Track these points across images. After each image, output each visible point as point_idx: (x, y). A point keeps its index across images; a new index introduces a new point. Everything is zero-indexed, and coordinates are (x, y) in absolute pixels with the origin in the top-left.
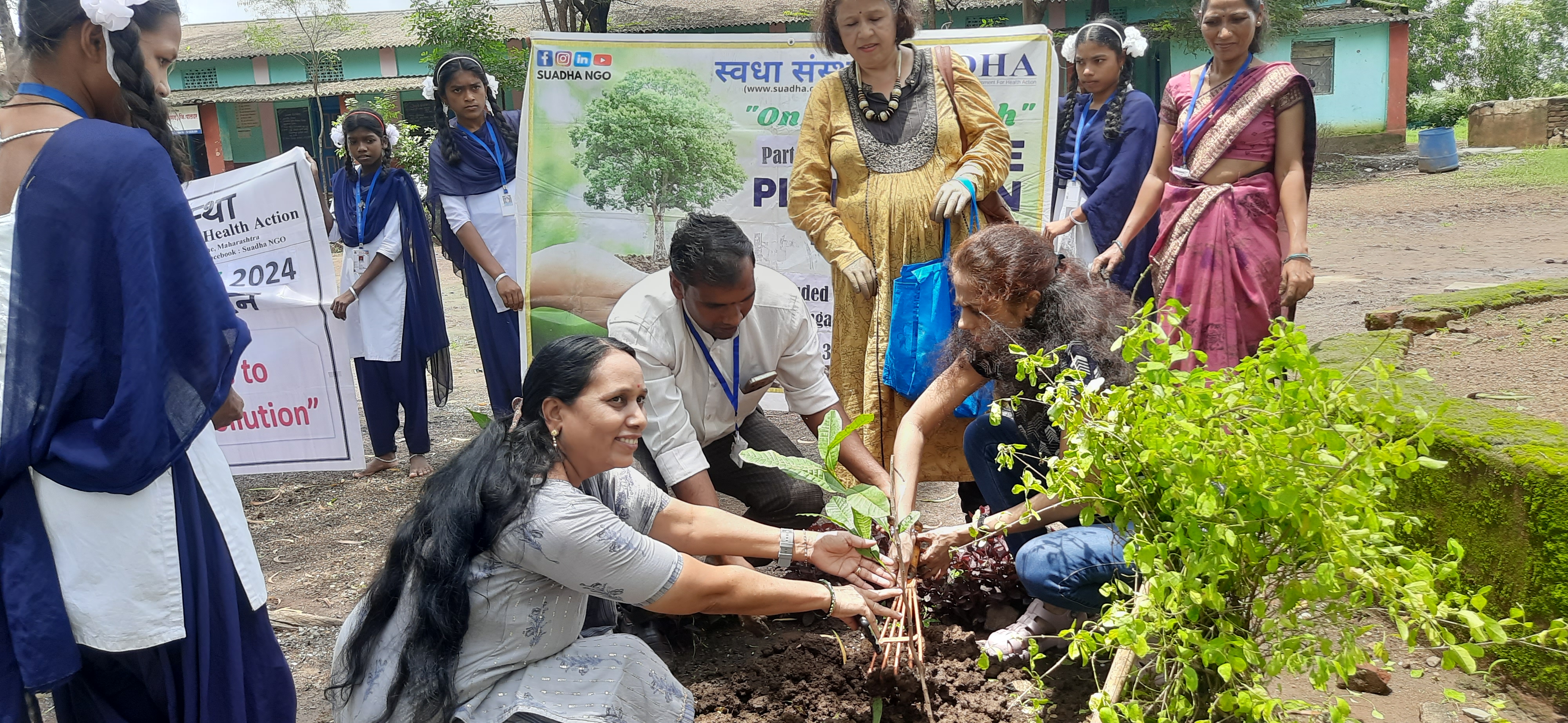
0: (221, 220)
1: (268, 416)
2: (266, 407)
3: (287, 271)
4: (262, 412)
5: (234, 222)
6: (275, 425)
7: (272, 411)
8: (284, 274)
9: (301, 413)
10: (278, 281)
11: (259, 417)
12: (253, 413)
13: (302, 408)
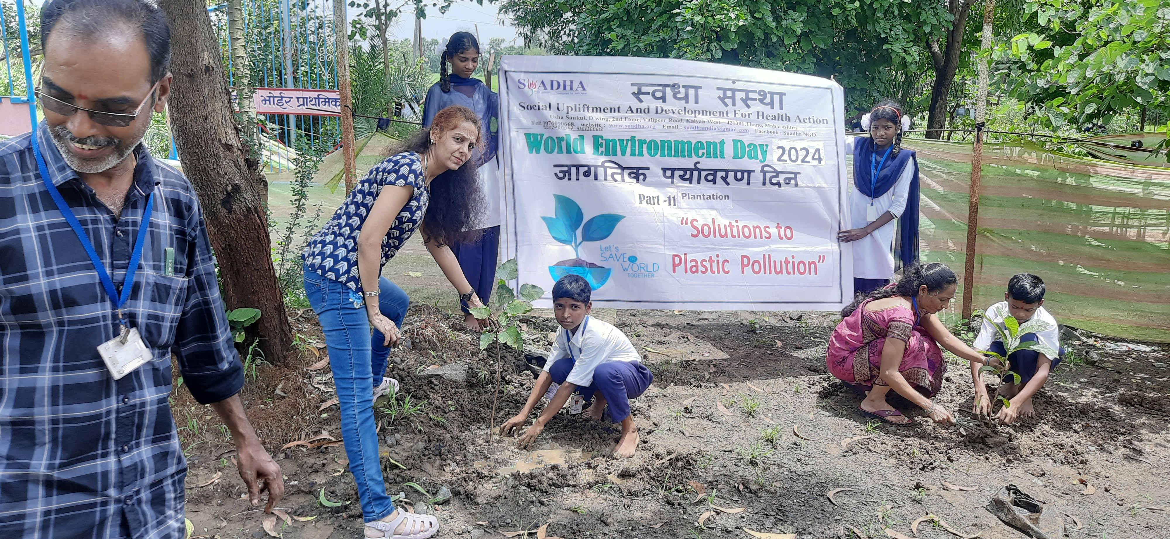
0: (772, 108)
1: (790, 266)
2: (790, 259)
3: (816, 156)
4: (787, 262)
5: (781, 112)
6: (794, 273)
7: (793, 262)
8: (813, 159)
9: (813, 266)
10: (809, 162)
11: (784, 265)
12: (781, 262)
13: (814, 263)
